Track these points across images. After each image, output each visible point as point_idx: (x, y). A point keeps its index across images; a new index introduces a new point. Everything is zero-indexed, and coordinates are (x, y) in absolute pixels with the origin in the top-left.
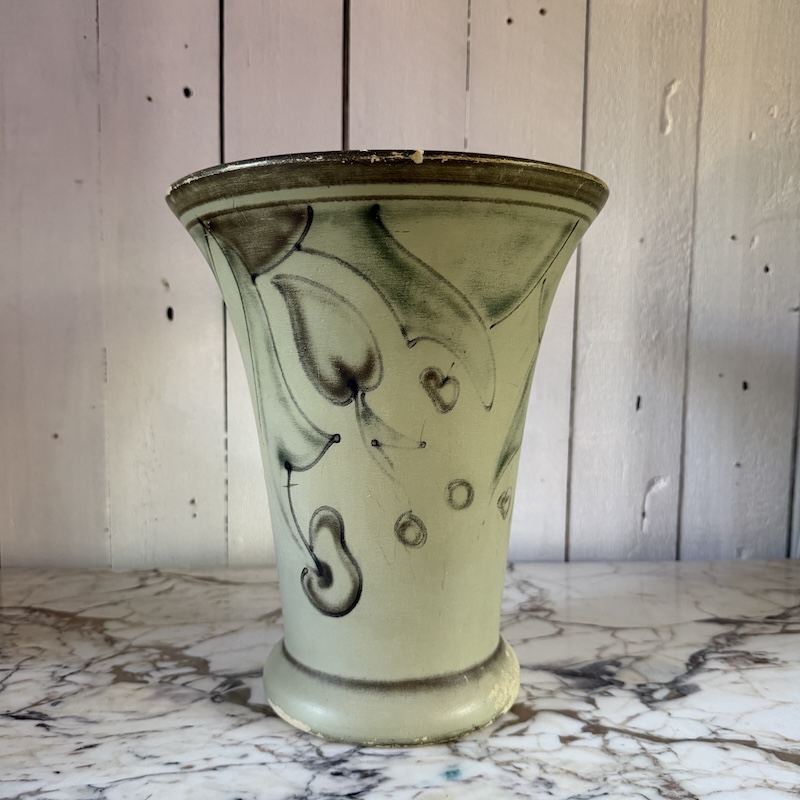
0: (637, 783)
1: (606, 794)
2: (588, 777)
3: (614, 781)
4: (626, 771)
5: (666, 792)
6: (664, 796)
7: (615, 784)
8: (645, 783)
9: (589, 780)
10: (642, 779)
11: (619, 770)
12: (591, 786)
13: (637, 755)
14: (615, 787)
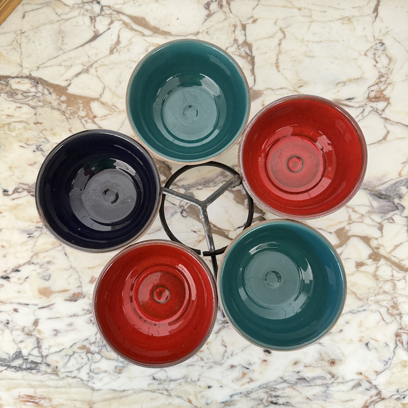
0: (381, 303)
1: (365, 310)
2: (361, 297)
3: (371, 301)
4: (379, 294)
5: (391, 310)
6: (389, 313)
7: (371, 303)
8: (384, 303)
9: (360, 300)
10: (384, 300)
11: (376, 292)
12: (360, 303)
13: (388, 280)
14: (370, 305)
